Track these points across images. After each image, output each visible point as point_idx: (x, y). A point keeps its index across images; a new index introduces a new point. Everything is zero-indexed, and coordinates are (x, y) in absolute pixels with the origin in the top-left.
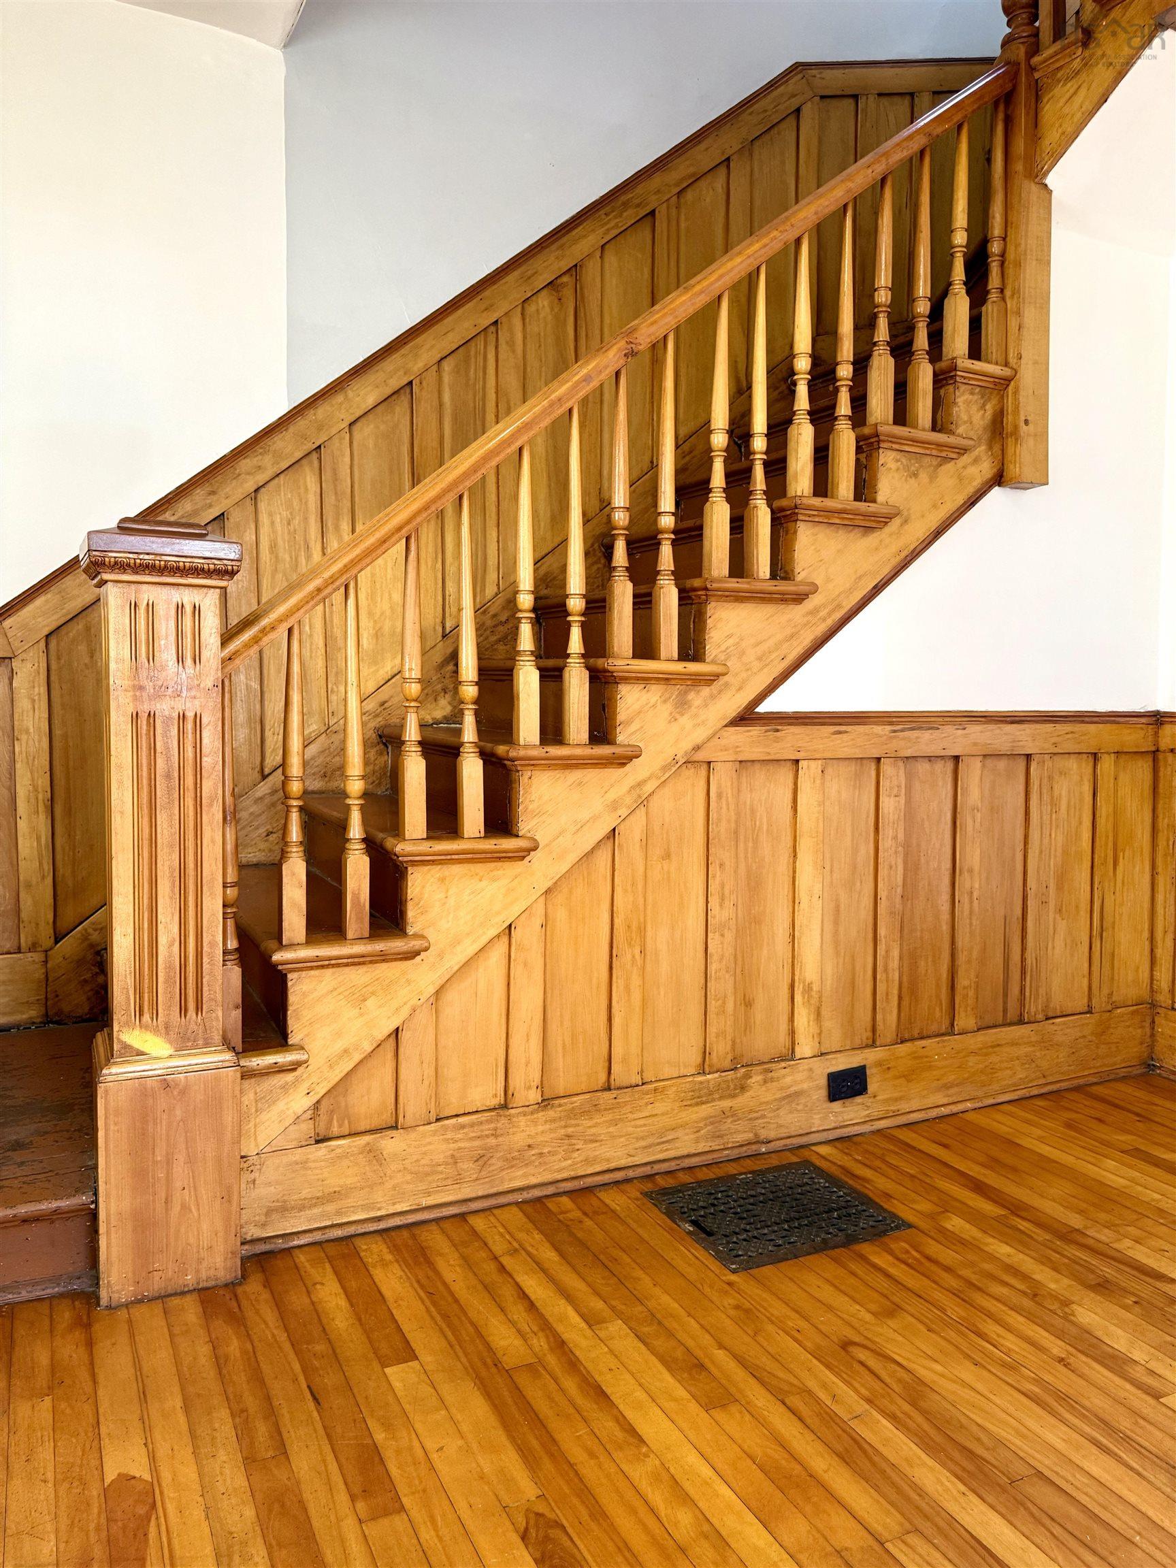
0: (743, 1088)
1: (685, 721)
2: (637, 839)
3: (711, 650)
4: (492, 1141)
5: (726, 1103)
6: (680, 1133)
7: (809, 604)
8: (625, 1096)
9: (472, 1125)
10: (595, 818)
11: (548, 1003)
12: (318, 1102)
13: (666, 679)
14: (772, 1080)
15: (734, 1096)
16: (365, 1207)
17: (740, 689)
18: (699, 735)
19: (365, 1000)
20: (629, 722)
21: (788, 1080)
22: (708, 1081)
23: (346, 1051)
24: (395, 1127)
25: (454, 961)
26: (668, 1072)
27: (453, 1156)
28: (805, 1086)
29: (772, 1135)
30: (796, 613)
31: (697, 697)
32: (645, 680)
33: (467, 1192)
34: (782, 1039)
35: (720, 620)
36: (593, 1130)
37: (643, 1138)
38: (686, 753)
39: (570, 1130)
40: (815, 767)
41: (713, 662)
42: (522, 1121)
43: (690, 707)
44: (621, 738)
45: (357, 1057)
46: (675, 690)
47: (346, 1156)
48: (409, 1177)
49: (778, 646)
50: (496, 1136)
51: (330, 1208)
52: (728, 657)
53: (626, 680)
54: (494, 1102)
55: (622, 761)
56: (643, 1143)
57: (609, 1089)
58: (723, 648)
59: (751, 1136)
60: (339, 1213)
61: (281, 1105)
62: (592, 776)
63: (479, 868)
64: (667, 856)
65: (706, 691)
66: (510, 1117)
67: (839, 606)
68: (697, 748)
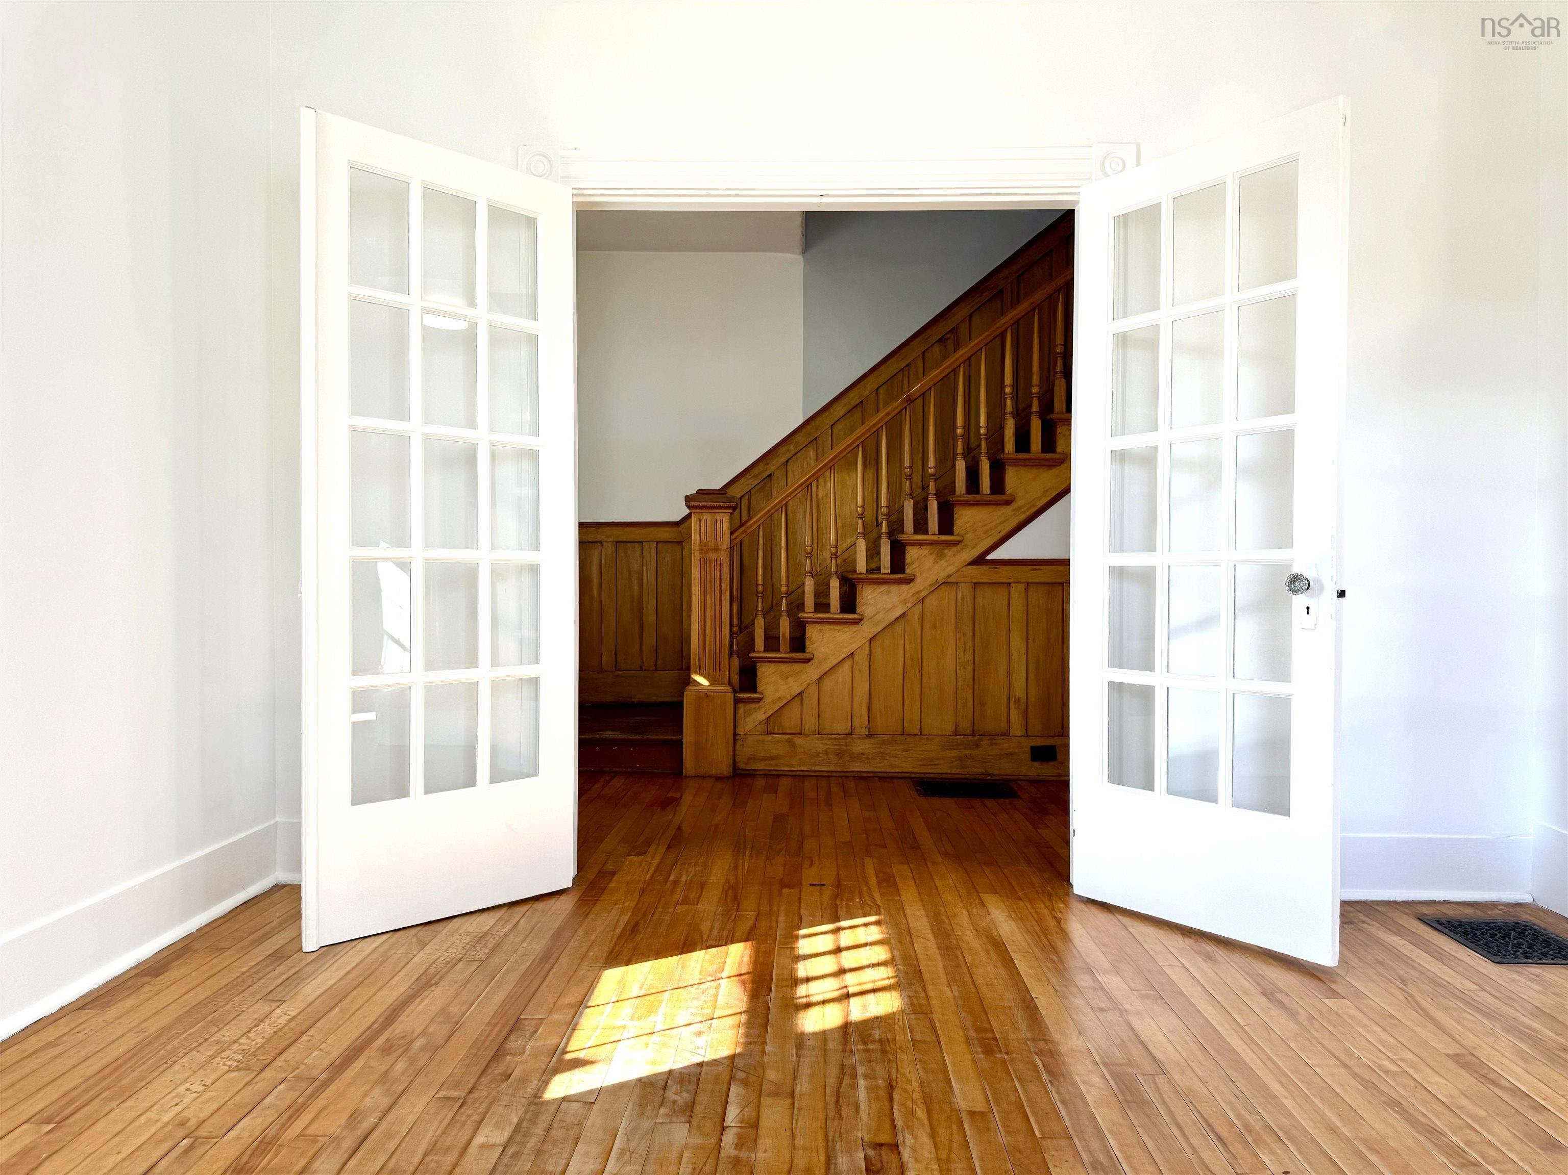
0: (978, 746)
1: (943, 563)
2: (917, 617)
3: (956, 529)
4: (845, 748)
5: (968, 752)
6: (941, 762)
7: (1014, 506)
8: (910, 739)
9: (835, 739)
10: (894, 607)
11: (872, 690)
12: (769, 717)
13: (931, 543)
14: (995, 744)
15: (973, 749)
16: (788, 765)
17: (973, 548)
18: (951, 569)
19: (787, 678)
20: (912, 563)
21: (1006, 745)
22: (957, 739)
23: (780, 698)
24: (801, 734)
25: (827, 667)
26: (935, 732)
27: (826, 751)
28: (1016, 750)
29: (996, 772)
30: (1007, 510)
31: (950, 552)
32: (920, 544)
33: (832, 768)
34: (1003, 724)
35: (962, 515)
36: (895, 752)
37: (921, 760)
38: (943, 578)
39: (882, 750)
40: (1021, 587)
41: (958, 535)
42: (858, 741)
43: (945, 556)
44: (907, 571)
45: (784, 702)
46: (937, 549)
47: (779, 741)
48: (806, 756)
49: (996, 526)
50: (846, 746)
51: (773, 762)
52: (967, 533)
53: (909, 544)
54: (846, 732)
55: (910, 581)
56: (921, 763)
57: (903, 735)
58: (964, 528)
59: (983, 771)
60: (777, 765)
61: (754, 716)
62: (894, 588)
63: (838, 627)
64: (934, 627)
65: (954, 549)
66: (852, 739)
67: (1034, 506)
68: (949, 576)
